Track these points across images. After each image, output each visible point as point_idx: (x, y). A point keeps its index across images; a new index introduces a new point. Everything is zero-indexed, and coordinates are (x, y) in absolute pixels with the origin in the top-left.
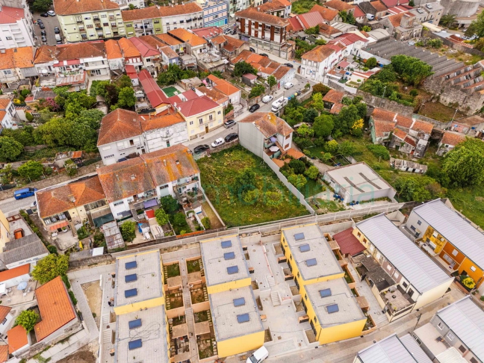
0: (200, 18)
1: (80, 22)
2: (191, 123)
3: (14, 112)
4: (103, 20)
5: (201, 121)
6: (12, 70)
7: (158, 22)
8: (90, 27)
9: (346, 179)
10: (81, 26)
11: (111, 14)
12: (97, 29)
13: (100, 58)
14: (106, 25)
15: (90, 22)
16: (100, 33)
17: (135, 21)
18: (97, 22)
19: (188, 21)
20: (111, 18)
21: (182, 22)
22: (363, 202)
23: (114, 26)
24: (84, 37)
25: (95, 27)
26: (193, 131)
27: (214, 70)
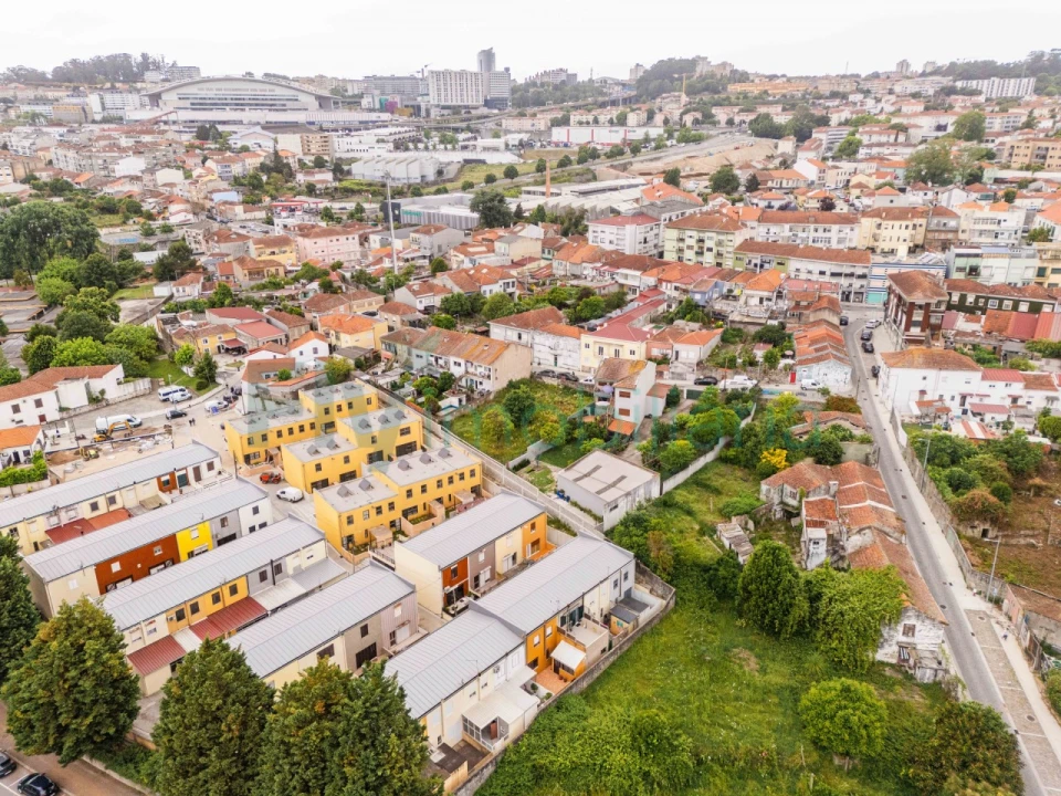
0: (863, 276)
1: (682, 240)
2: (587, 346)
3: (510, 290)
4: (708, 244)
5: (601, 350)
6: (564, 263)
7: (783, 264)
8: (690, 247)
9: (597, 468)
10: (681, 245)
11: (721, 237)
12: (697, 253)
13: (638, 273)
14: (710, 250)
15: (692, 242)
16: (700, 259)
17: (750, 255)
18: (701, 244)
19: (833, 275)
20: (720, 243)
21: (822, 273)
22: (575, 504)
23: (719, 255)
24: (680, 259)
25: (696, 249)
26: (587, 359)
27: (738, 326)
